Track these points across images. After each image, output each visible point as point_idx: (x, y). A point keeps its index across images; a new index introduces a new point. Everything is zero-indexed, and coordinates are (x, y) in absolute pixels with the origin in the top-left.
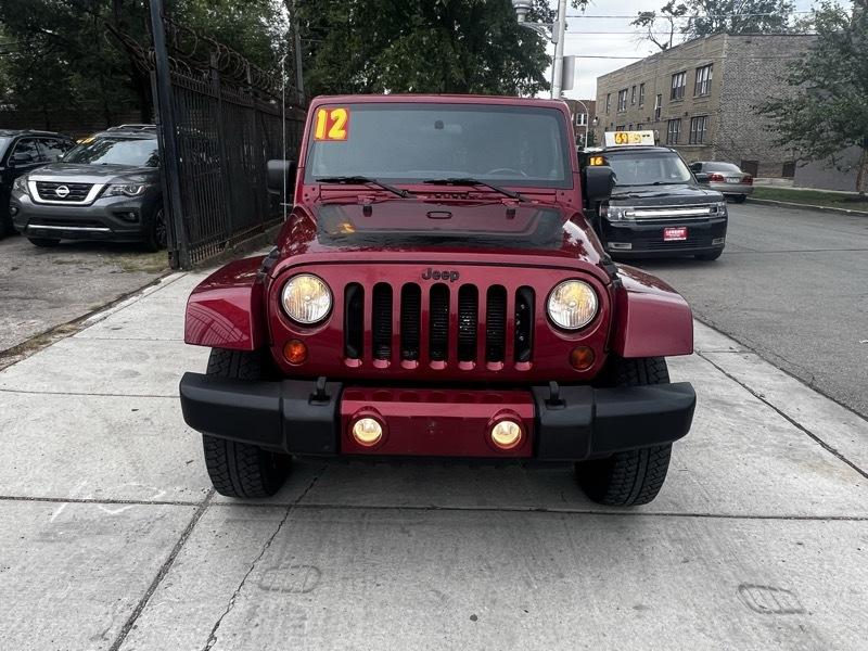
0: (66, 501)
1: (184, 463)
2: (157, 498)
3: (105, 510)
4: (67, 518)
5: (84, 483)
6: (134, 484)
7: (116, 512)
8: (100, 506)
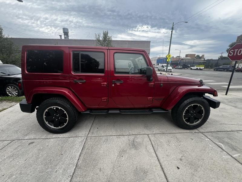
0: (232, 156)
1: (193, 140)
2: (209, 140)
3: (223, 146)
4: (234, 152)
5: (224, 156)
6: (210, 145)
7: (221, 144)
8: (224, 148)
